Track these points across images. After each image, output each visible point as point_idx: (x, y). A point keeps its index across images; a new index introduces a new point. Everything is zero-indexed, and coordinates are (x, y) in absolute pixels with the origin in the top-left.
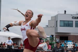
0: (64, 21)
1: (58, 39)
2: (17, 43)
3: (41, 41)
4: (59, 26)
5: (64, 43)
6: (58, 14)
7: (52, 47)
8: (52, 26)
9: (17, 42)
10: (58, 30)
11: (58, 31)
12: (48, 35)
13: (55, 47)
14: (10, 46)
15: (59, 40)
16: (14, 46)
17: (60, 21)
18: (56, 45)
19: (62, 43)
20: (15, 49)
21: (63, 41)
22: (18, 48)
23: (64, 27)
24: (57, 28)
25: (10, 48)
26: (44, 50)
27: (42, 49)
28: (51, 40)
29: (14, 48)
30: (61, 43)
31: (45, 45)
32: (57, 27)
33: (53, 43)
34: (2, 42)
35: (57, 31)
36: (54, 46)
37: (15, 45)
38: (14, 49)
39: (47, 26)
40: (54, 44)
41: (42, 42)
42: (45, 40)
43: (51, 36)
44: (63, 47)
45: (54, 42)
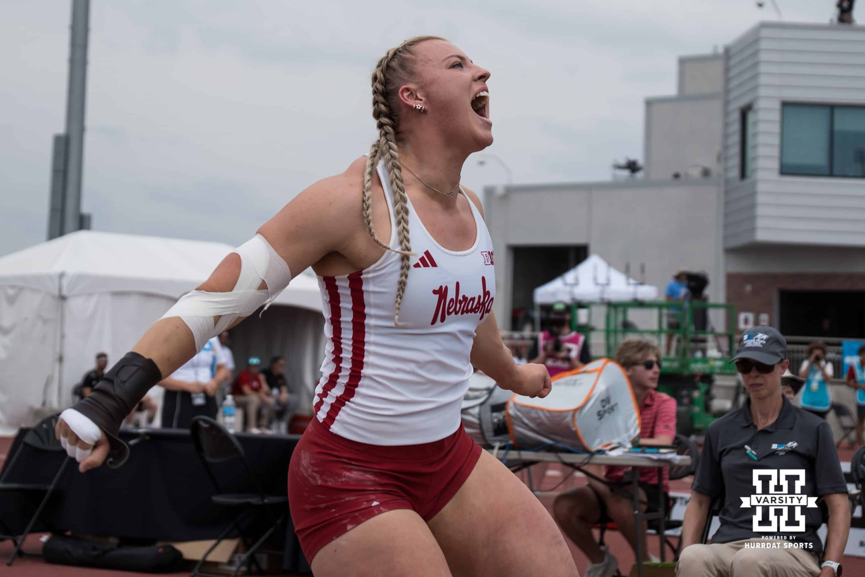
0: (832, 107)
1: (764, 317)
2: (281, 368)
3: (558, 347)
4: (775, 165)
5: (829, 369)
6: (764, 25)
7: (692, 418)
8: (696, 173)
9: (275, 360)
10: (760, 211)
11: (760, 223)
12: (643, 269)
13: (721, 413)
14: (199, 401)
15: (776, 332)
16: (242, 406)
17: (786, 105)
18: (738, 390)
19: (805, 365)
20: (255, 431)
21: (820, 340)
22: (291, 429)
23: (831, 174)
24: (753, 194)
25: (195, 427)
26: (595, 446)
27: (574, 436)
28: (674, 327)
29: (246, 423)
30: (795, 367)
31: (601, 387)
32: (743, 174)
33: (697, 367)
34: (102, 358)
35: (753, 230)
36: (707, 408)
37: (257, 390)
38: (239, 438)
39: (632, 167)
40: (707, 378)
41: (575, 351)
42: (608, 332)
43: (683, 291)
44: (822, 414)
45: (713, 353)
